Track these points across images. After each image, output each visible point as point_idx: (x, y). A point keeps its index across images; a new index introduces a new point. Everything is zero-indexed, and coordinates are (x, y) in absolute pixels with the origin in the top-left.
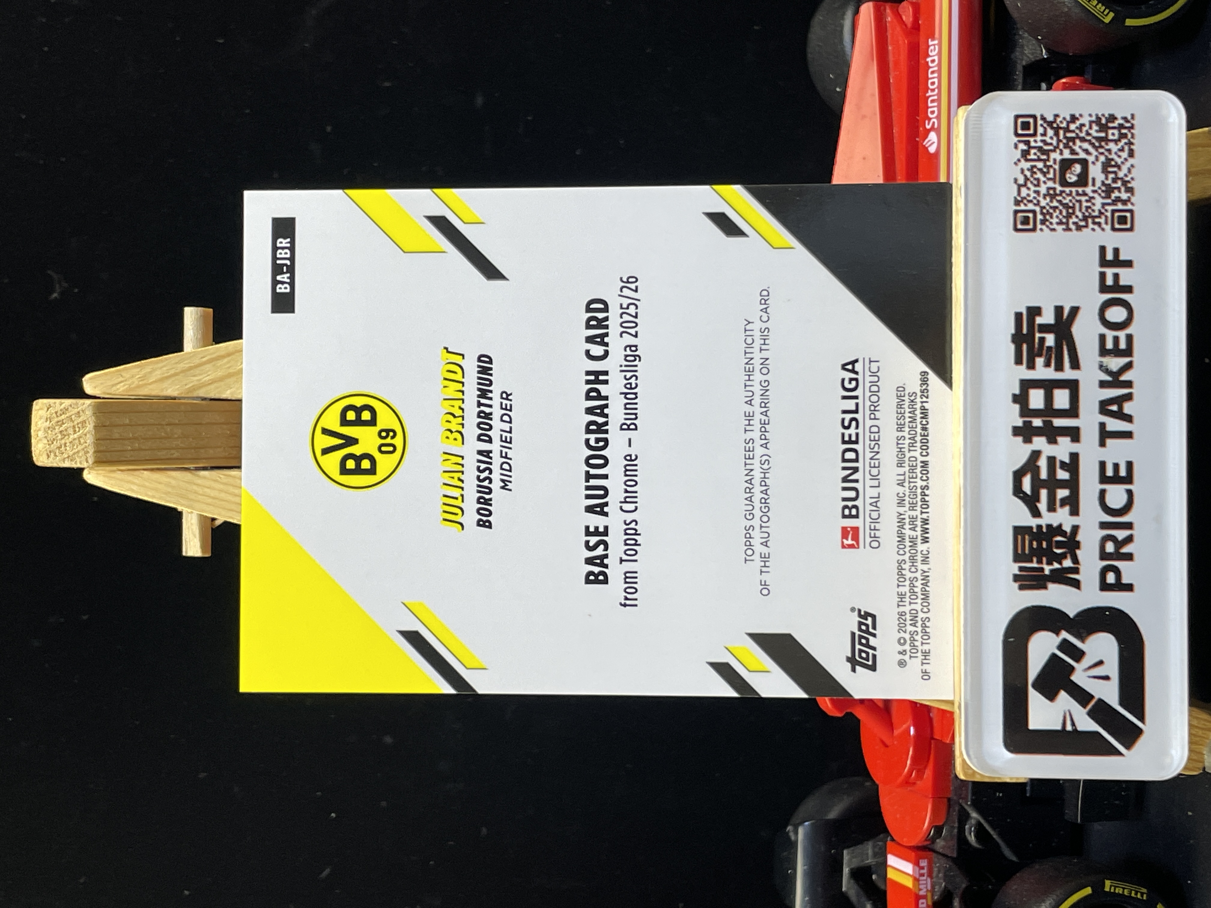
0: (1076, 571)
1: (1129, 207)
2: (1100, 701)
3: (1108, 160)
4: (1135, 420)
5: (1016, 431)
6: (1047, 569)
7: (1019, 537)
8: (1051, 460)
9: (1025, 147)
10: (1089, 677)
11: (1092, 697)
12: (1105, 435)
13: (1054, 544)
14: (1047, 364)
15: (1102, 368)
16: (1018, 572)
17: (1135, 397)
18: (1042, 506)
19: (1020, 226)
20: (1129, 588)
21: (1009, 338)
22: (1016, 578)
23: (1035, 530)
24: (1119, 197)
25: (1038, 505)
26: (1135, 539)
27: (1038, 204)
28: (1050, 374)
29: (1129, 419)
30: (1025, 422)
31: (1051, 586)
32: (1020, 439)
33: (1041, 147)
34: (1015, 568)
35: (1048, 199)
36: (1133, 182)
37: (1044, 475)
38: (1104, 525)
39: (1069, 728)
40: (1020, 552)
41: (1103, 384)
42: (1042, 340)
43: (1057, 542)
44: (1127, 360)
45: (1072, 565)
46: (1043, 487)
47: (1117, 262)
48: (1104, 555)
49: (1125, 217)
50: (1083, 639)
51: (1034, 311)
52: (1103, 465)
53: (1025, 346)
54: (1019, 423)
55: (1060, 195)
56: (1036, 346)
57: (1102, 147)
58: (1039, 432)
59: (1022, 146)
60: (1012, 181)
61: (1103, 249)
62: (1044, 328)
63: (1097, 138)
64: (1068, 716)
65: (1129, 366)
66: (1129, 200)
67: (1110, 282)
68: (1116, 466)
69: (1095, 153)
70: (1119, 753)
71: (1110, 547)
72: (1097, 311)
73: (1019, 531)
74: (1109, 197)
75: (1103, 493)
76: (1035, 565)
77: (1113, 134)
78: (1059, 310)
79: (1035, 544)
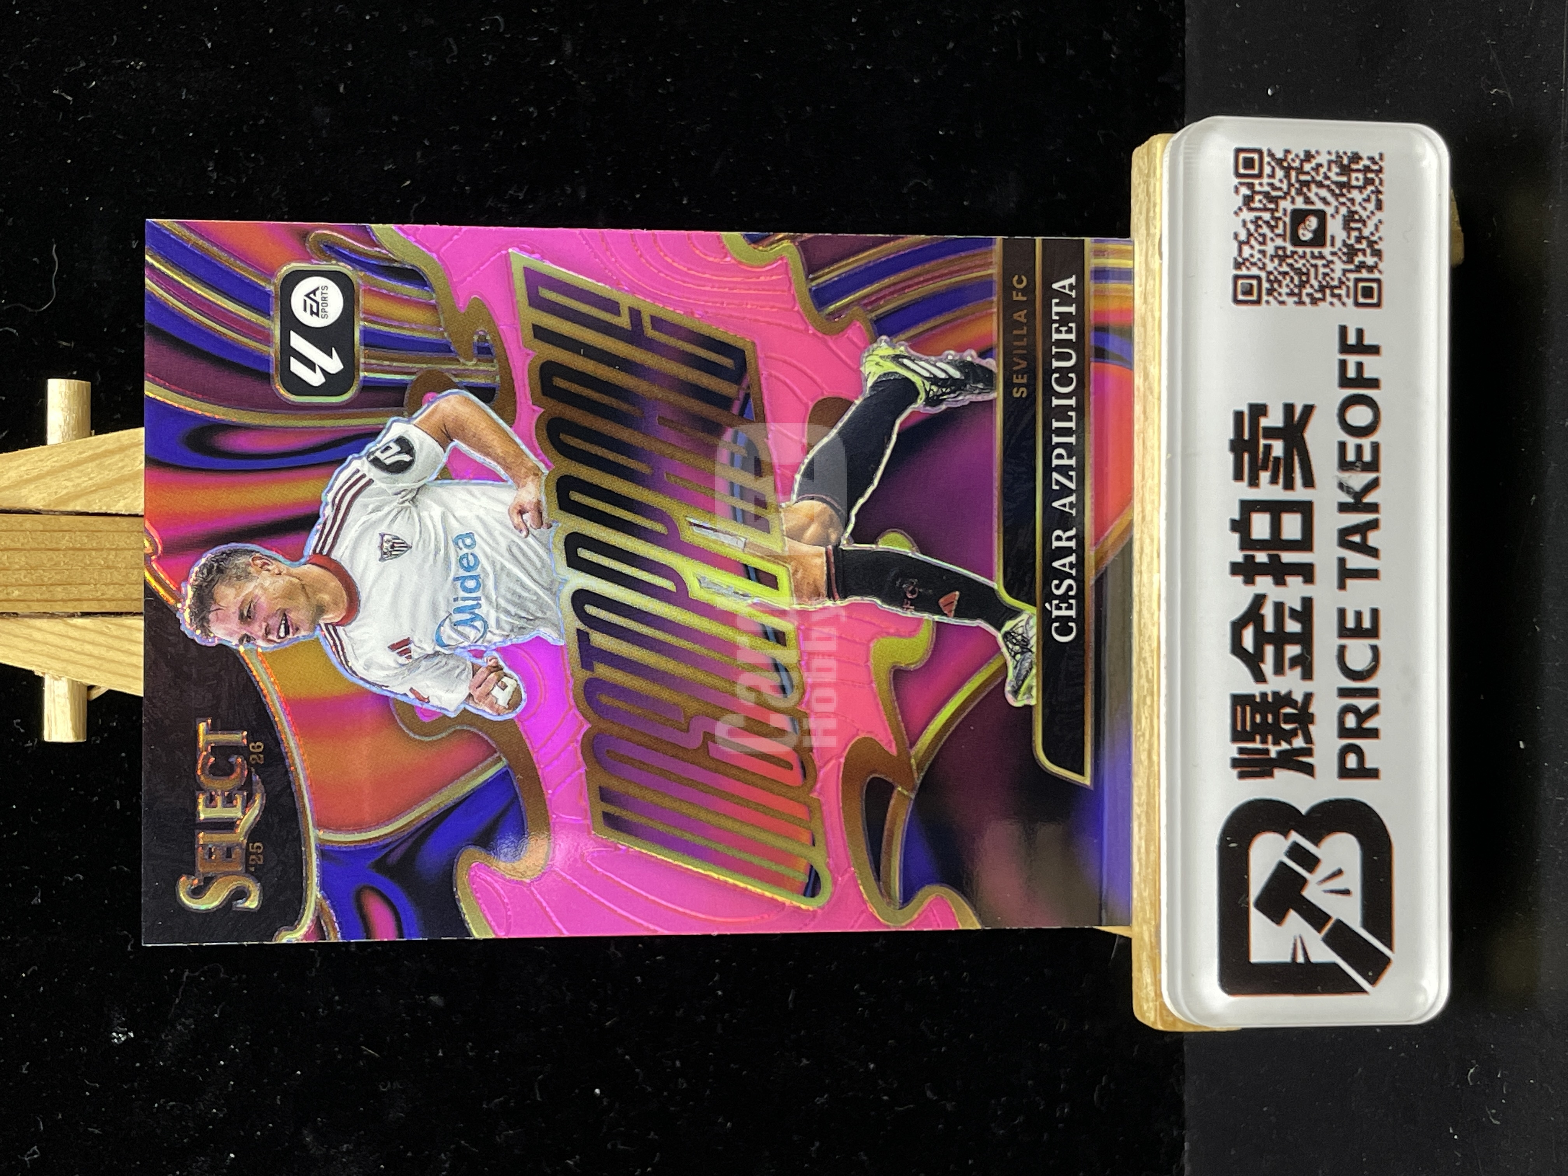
0: (1309, 752)
1: (1376, 275)
2: (1339, 922)
3: (1352, 213)
4: (1382, 554)
5: (1236, 569)
6: (1273, 751)
7: (1239, 709)
8: (1279, 607)
9: (1248, 192)
10: (1326, 891)
11: (1328, 917)
12: (1345, 574)
13: (1281, 718)
14: (1274, 480)
15: (1341, 486)
16: (1237, 756)
17: (1382, 524)
18: (1268, 667)
19: (1240, 297)
20: (1374, 774)
21: (1227, 445)
22: (1235, 763)
23: (1258, 700)
24: (1364, 262)
25: (1262, 666)
26: (1382, 709)
27: (1263, 268)
28: (1277, 493)
29: (1374, 552)
30: (1246, 557)
31: (1278, 772)
32: (1239, 579)
33: (1268, 193)
34: (1233, 750)
35: (1276, 261)
36: (1380, 242)
37: (1269, 627)
38: (1344, 693)
39: (1300, 959)
40: (1239, 728)
41: (1343, 508)
42: (1268, 448)
43: (1286, 715)
44: (1371, 476)
45: (1304, 745)
46: (1269, 643)
47: (1362, 348)
48: (1344, 732)
49: (1371, 288)
50: (1316, 841)
51: (1259, 410)
52: (1342, 613)
53: (1246, 456)
54: (1239, 557)
55: (1292, 257)
56: (1261, 456)
57: (1343, 195)
58: (1262, 569)
59: (1244, 191)
60: (1232, 236)
61: (1343, 330)
62: (1271, 433)
63: (1336, 183)
64: (1300, 944)
65: (1374, 484)
66: (1376, 266)
67: (1351, 373)
68: (1359, 615)
69: (1334, 203)
70: (1361, 990)
71: (1351, 721)
72: (1335, 411)
73: (1239, 701)
74: (1351, 261)
75: (1342, 650)
76: (1258, 745)
77: (1357, 179)
78: (1289, 409)
79: (1258, 719)
